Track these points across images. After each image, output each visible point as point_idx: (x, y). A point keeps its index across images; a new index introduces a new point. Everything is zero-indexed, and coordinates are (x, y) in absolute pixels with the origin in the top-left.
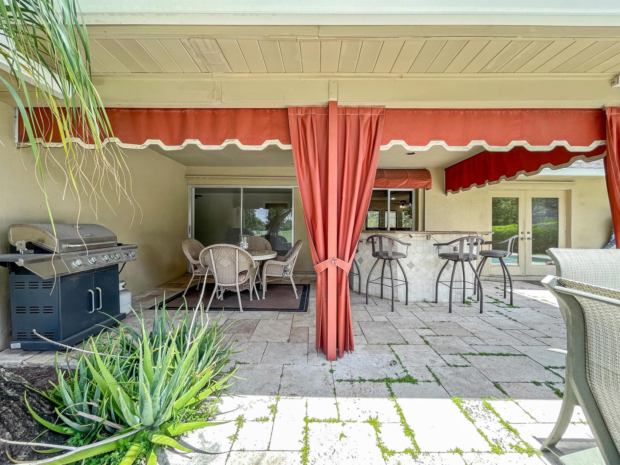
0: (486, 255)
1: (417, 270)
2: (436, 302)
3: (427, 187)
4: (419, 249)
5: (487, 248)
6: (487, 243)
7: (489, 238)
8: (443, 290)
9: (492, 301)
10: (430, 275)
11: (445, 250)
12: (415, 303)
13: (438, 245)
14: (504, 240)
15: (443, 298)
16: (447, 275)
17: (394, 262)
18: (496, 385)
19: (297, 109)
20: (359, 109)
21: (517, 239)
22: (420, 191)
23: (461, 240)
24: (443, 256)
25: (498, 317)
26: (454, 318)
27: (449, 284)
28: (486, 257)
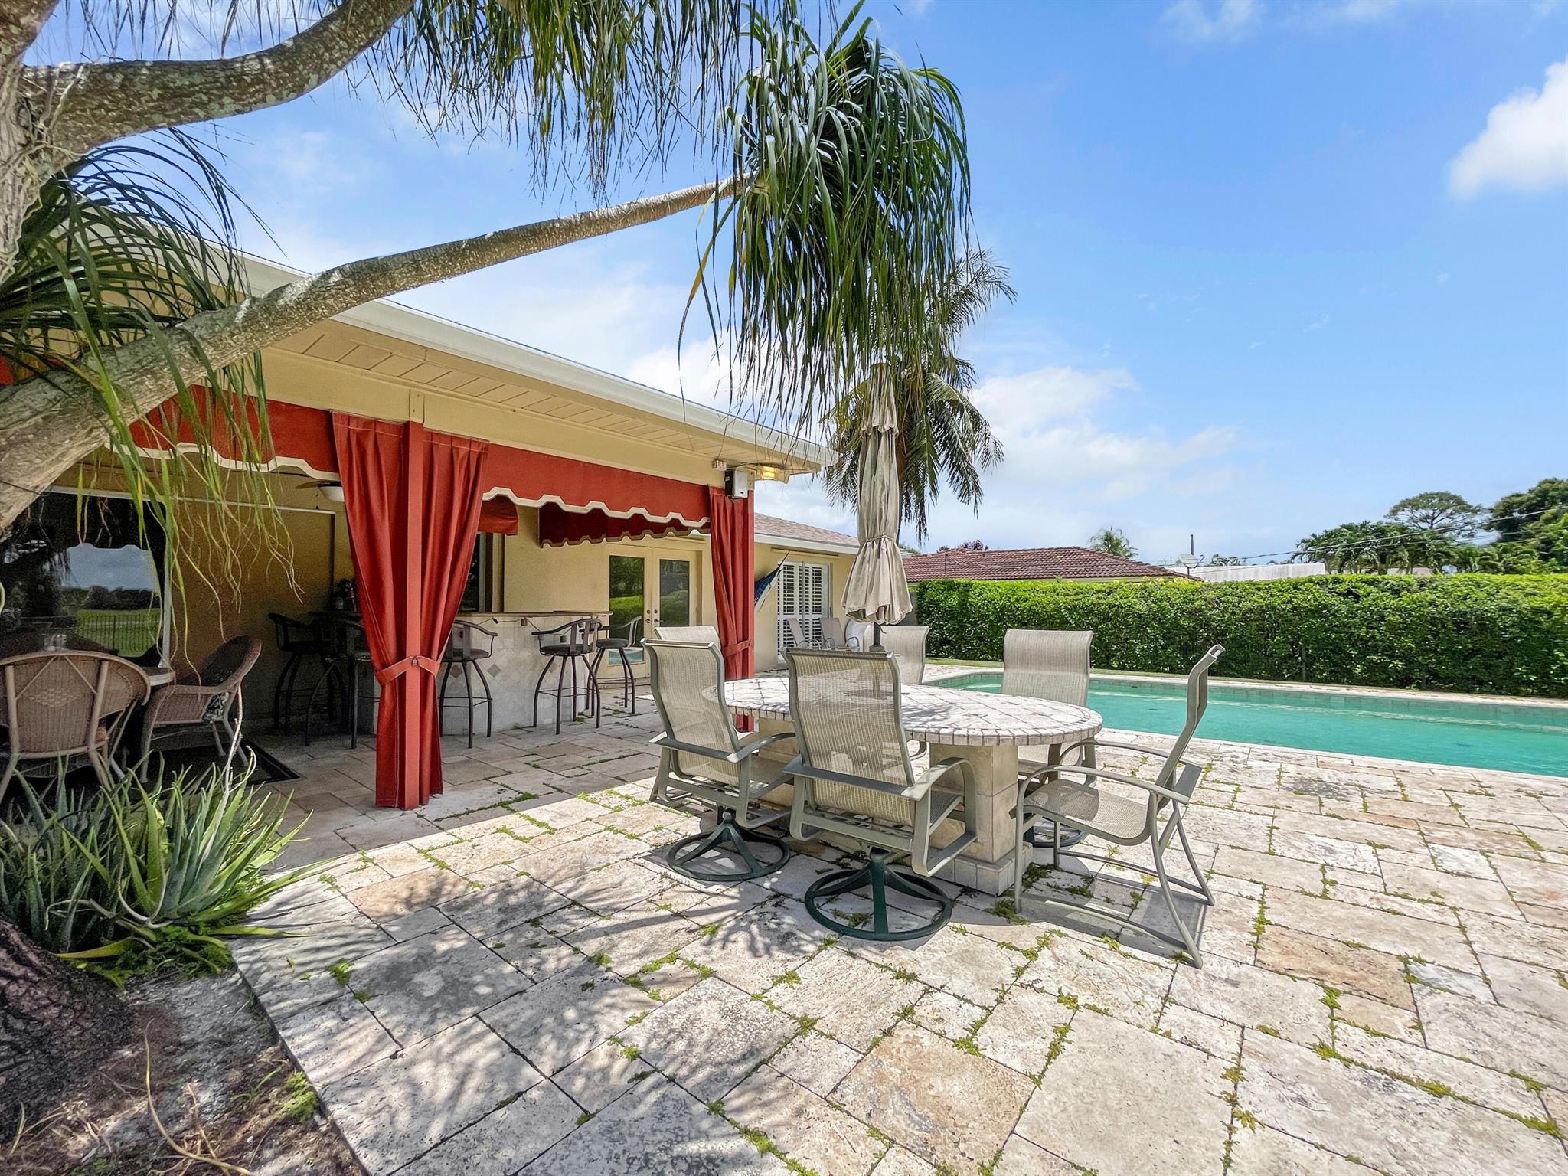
0: (603, 646)
1: (505, 677)
2: (535, 726)
3: (510, 530)
4: (509, 642)
5: (603, 635)
6: (605, 628)
7: (606, 622)
8: (546, 704)
9: (610, 712)
10: (525, 684)
11: (549, 641)
12: (502, 732)
13: (539, 634)
14: (624, 623)
15: (546, 718)
16: (551, 680)
17: (470, 665)
18: (617, 778)
19: (349, 418)
20: (452, 438)
21: (642, 621)
22: (496, 537)
23: (573, 625)
24: (546, 650)
25: (617, 728)
26: (563, 738)
27: (556, 693)
28: (603, 650)
